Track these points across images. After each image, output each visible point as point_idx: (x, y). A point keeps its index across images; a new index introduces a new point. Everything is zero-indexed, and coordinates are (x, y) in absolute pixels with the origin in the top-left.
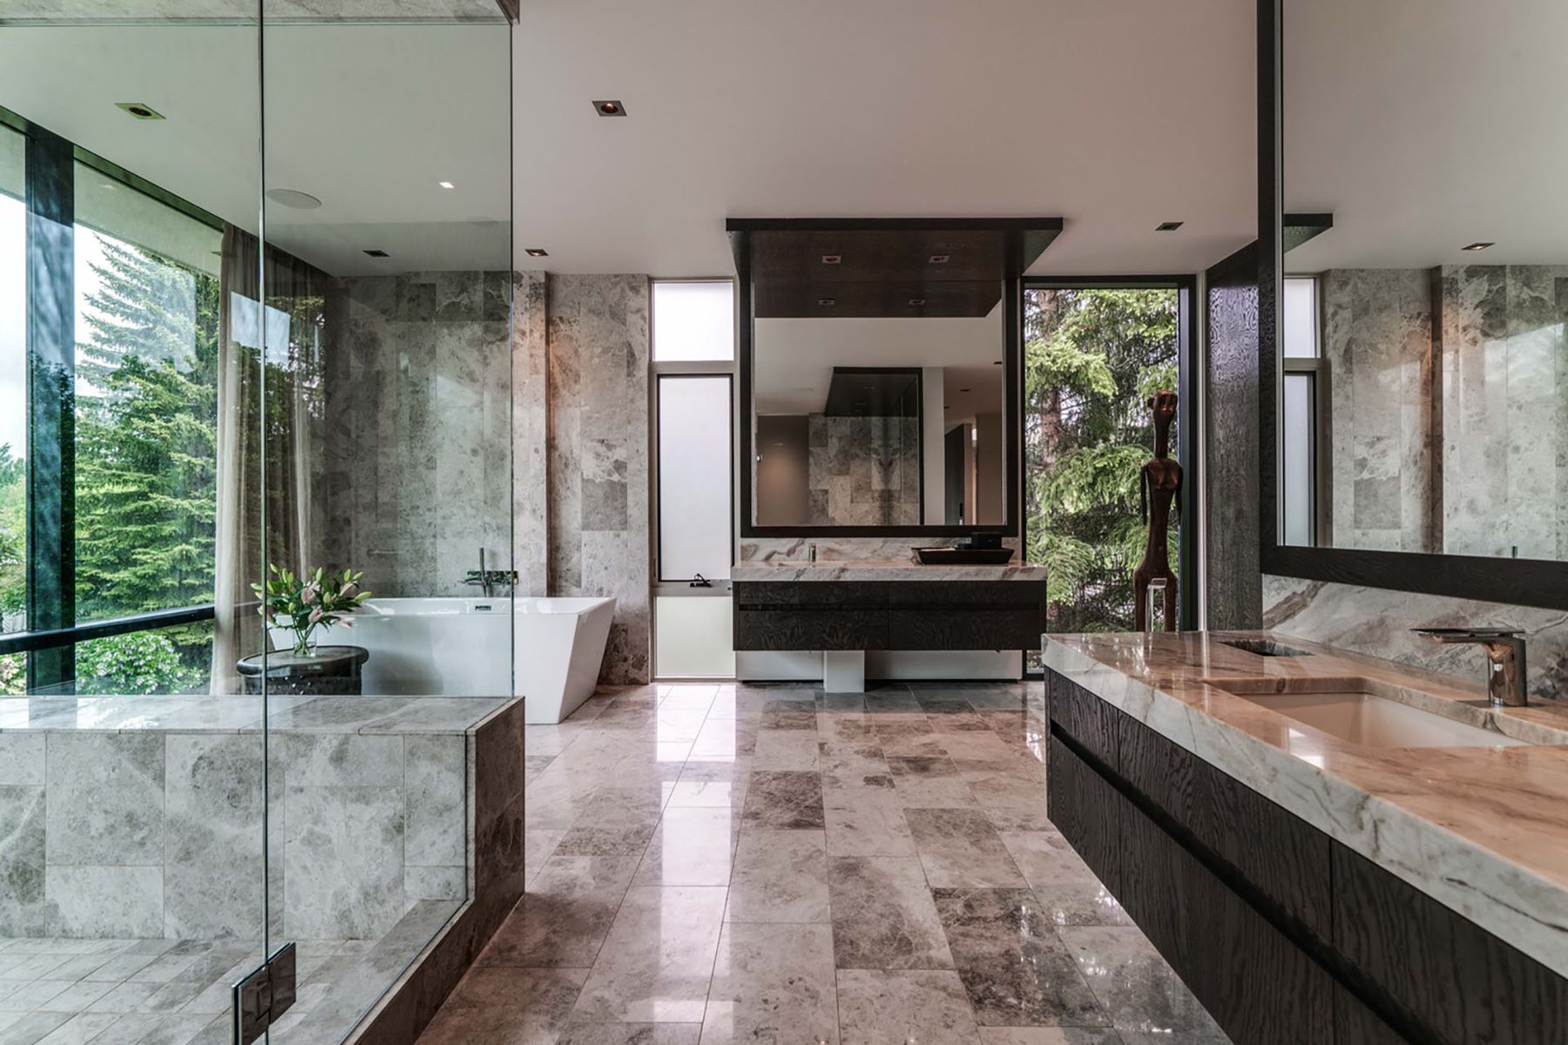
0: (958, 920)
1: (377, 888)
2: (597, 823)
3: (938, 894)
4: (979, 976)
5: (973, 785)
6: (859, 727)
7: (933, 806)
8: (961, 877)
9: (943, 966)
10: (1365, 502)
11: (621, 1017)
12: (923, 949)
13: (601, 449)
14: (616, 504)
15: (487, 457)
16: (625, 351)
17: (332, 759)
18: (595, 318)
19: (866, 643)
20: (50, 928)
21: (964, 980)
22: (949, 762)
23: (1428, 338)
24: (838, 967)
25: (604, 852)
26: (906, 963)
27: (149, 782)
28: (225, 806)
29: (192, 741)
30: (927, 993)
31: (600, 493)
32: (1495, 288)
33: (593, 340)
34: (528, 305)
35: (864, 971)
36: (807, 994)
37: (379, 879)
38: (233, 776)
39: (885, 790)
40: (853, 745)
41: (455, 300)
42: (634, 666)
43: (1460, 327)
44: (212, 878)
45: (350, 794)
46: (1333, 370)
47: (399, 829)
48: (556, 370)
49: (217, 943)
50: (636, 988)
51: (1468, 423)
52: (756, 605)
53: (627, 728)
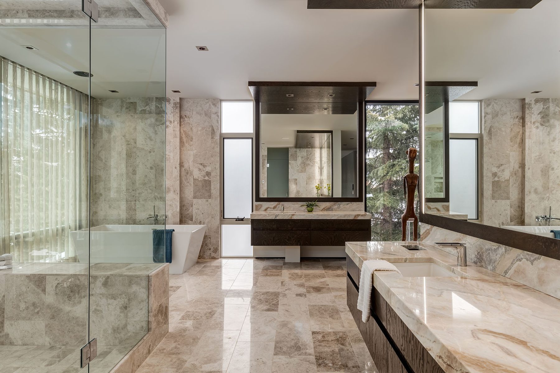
0: (319, 341)
1: (118, 328)
2: (195, 309)
3: (313, 333)
4: (322, 358)
5: (336, 297)
6: (298, 275)
7: (319, 304)
8: (323, 327)
9: (310, 355)
10: (496, 189)
11: (200, 369)
12: (304, 350)
13: (201, 167)
14: (206, 188)
15: (156, 170)
16: (211, 128)
17: (103, 284)
18: (199, 116)
19: (302, 243)
20: (6, 342)
21: (316, 359)
22: (329, 289)
23: (521, 126)
24: (274, 355)
25: (198, 319)
26: (298, 354)
27: (40, 292)
28: (66, 300)
29: (55, 278)
30: (302, 362)
31: (200, 184)
32: (545, 107)
33: (198, 125)
34: (172, 111)
35: (283, 356)
36: (263, 363)
37: (119, 325)
38: (69, 290)
39: (303, 298)
40: (294, 282)
41: (144, 109)
42: (213, 252)
43: (532, 122)
44: (62, 325)
45: (109, 296)
46: (484, 138)
47: (126, 308)
48: (184, 136)
49: (63, 347)
50: (205, 361)
51: (535, 159)
52: (260, 228)
53: (209, 276)
